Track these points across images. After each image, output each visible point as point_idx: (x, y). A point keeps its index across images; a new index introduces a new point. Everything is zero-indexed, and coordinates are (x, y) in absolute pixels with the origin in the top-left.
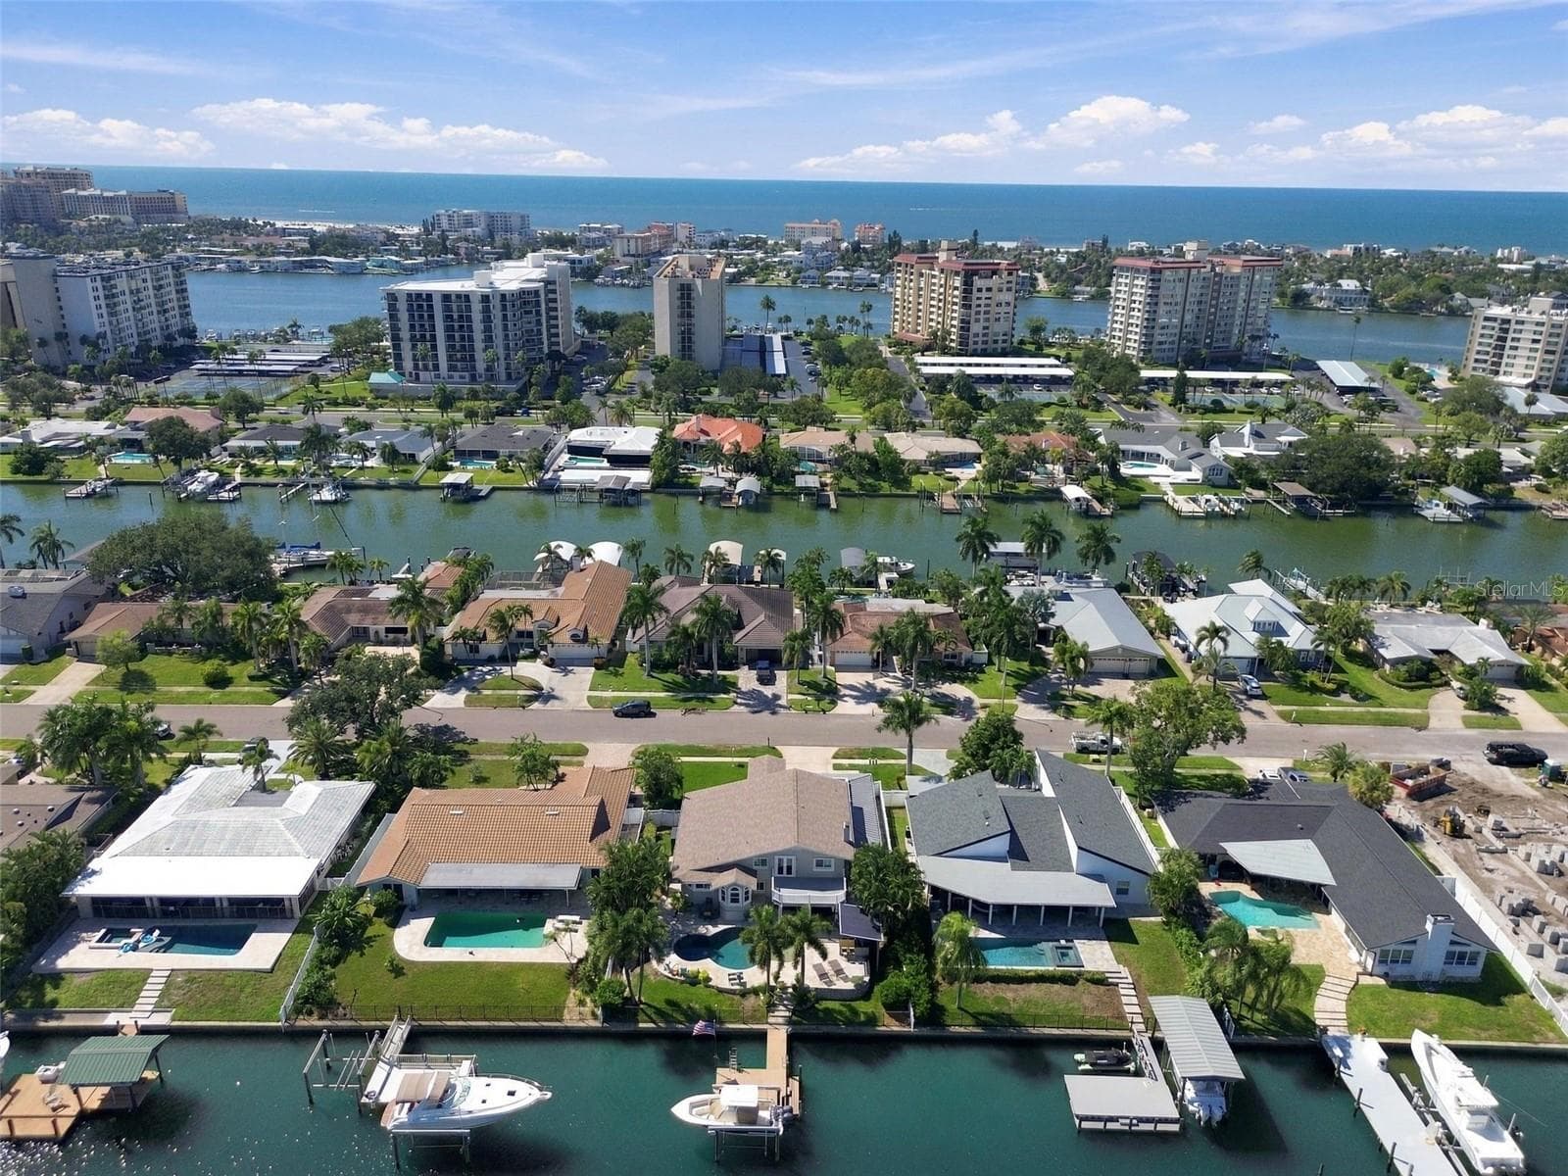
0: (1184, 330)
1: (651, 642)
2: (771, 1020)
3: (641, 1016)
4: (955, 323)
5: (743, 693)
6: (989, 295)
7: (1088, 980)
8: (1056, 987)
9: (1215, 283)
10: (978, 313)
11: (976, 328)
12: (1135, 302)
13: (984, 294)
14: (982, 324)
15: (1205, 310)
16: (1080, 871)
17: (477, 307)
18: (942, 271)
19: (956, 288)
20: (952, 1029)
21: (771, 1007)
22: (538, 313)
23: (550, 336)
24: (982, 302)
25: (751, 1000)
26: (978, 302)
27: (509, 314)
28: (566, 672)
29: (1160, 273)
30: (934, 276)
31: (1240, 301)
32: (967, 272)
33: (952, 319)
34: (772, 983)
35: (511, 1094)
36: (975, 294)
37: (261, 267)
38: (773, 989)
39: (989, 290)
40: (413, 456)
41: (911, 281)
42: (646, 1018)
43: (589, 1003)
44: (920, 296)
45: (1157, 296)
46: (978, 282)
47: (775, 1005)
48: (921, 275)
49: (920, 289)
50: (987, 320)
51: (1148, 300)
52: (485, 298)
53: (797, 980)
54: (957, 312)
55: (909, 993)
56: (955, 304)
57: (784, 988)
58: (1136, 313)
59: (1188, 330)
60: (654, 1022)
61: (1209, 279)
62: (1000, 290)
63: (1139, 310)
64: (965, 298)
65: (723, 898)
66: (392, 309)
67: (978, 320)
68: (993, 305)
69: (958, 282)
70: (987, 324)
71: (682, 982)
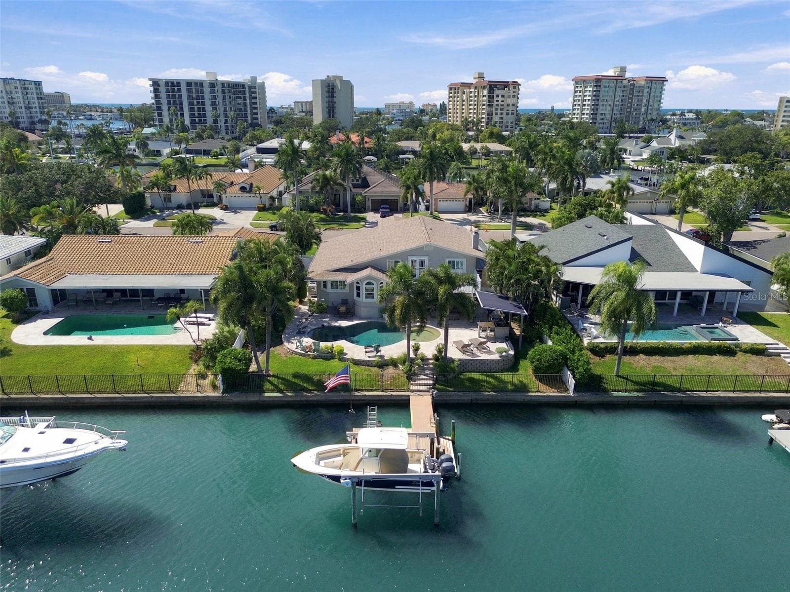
0: (614, 116)
1: (300, 192)
2: (412, 387)
3: (267, 386)
4: (483, 116)
5: (369, 223)
6: (503, 99)
7: (745, 351)
8: (716, 358)
9: (631, 89)
10: (497, 109)
11: (496, 118)
12: (585, 100)
13: (500, 99)
14: (499, 116)
15: (625, 105)
16: (706, 270)
17: (207, 90)
18: (476, 88)
19: (484, 96)
20: (615, 394)
21: (411, 376)
22: (245, 99)
23: (253, 114)
24: (500, 103)
25: (390, 371)
26: (497, 103)
27: (227, 95)
28: (236, 213)
29: (601, 82)
30: (471, 92)
31: (644, 101)
32: (490, 86)
33: (483, 114)
34: (412, 355)
35: (69, 441)
36: (496, 99)
37: (103, 118)
38: (412, 361)
39: (503, 96)
40: (159, 151)
41: (458, 97)
42: (272, 387)
43: (211, 377)
44: (463, 105)
45: (599, 96)
46: (497, 92)
47: (415, 374)
48: (464, 93)
49: (463, 101)
50: (502, 114)
51: (594, 98)
52: (212, 85)
53: (440, 351)
54: (485, 110)
55: (565, 358)
56: (484, 105)
57: (424, 359)
58: (586, 107)
59: (616, 116)
60: (280, 391)
61: (627, 86)
62: (509, 97)
63: (588, 105)
64: (489, 101)
65: (358, 295)
66: (156, 91)
67: (496, 114)
68: (505, 105)
69: (485, 92)
70: (502, 116)
71: (315, 358)
